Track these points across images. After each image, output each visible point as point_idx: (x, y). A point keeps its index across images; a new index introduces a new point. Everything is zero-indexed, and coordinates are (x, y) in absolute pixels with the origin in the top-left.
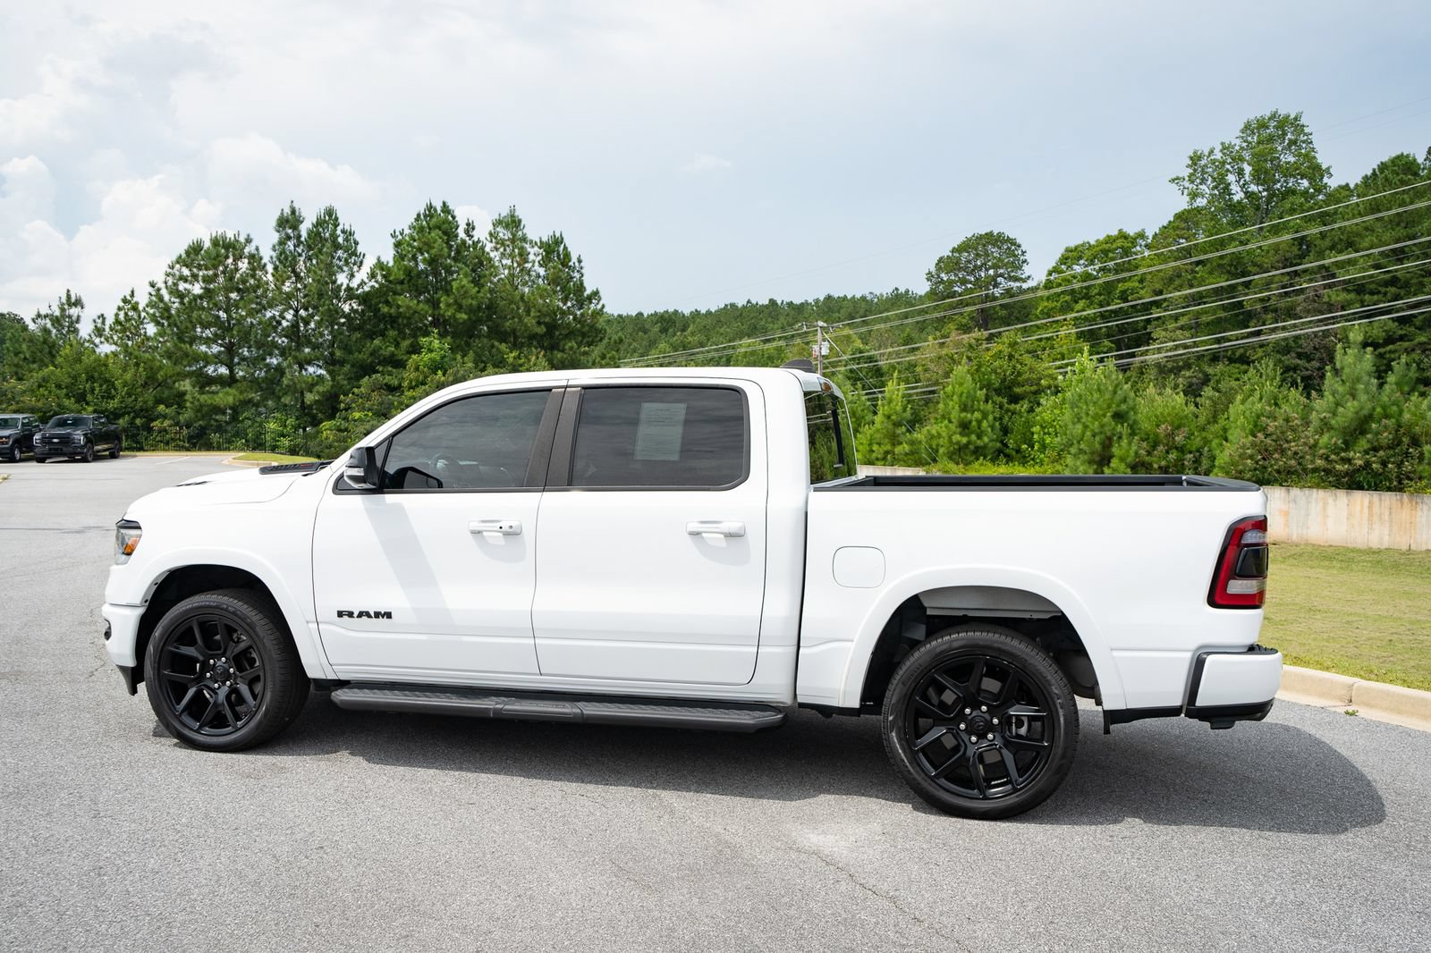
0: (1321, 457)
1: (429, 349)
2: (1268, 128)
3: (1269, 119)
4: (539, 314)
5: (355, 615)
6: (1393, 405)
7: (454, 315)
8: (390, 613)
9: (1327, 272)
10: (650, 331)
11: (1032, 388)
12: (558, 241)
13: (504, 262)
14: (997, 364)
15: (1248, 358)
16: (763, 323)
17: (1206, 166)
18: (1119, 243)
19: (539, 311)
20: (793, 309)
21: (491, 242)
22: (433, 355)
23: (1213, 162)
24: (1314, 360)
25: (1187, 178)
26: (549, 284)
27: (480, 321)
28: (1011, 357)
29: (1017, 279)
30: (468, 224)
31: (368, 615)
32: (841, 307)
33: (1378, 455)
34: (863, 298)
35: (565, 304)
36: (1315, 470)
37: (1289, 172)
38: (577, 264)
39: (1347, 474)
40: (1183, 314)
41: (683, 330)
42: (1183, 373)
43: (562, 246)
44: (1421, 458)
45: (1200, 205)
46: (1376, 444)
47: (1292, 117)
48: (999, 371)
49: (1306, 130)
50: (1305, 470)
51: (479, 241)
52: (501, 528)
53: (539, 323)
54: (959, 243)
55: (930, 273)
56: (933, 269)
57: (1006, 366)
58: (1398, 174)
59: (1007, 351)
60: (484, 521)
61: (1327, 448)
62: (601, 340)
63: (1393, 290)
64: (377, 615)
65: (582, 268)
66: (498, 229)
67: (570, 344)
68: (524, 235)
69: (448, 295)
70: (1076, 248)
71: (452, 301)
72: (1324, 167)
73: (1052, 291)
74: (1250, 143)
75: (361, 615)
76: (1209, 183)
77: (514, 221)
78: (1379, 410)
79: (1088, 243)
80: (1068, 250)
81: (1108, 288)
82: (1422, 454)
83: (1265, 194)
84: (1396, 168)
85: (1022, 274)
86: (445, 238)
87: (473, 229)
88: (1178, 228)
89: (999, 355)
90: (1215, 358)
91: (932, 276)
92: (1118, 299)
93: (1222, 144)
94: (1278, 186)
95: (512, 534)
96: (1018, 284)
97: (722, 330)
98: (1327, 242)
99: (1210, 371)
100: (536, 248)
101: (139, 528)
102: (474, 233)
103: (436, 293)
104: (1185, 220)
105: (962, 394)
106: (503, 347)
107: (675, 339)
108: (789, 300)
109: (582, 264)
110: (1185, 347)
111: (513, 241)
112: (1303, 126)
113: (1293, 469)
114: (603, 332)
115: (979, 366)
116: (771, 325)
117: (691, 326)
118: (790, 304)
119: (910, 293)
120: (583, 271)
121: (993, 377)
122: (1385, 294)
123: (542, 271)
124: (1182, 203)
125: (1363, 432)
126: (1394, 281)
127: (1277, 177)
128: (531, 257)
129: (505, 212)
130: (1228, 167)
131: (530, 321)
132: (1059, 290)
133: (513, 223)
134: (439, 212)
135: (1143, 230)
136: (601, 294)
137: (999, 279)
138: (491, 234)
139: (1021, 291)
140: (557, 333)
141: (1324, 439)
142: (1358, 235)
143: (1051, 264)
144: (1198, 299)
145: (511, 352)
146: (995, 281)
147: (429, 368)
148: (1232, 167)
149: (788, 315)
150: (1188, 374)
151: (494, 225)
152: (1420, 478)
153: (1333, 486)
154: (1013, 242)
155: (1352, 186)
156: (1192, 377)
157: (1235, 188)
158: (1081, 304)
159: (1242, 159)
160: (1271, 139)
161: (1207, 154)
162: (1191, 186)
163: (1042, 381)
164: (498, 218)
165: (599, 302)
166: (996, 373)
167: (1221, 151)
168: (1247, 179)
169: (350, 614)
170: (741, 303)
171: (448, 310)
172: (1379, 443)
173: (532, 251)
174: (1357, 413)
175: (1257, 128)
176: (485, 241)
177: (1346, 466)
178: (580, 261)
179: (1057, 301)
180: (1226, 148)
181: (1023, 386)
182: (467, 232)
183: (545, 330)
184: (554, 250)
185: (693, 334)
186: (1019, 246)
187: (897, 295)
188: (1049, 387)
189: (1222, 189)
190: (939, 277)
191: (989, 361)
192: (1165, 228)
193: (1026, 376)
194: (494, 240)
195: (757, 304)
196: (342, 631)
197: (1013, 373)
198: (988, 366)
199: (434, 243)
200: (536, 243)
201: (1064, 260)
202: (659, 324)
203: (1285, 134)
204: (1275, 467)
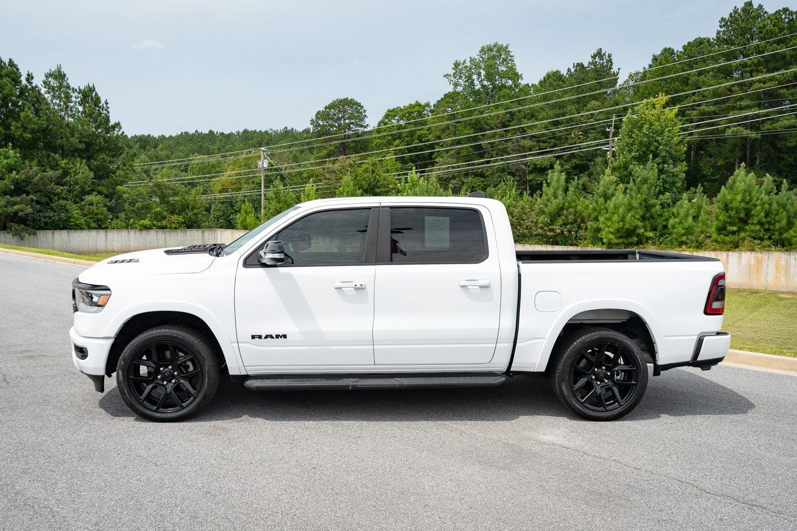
0: (540, 228)
1: (5, 156)
2: (493, 51)
3: (494, 46)
4: (80, 136)
5: (263, 337)
6: (573, 202)
7: (22, 134)
8: (286, 335)
9: (523, 131)
10: (134, 147)
11: (385, 189)
12: (92, 90)
13: (54, 101)
14: (365, 175)
15: (484, 174)
16: (206, 144)
17: (462, 69)
18: (417, 108)
19: (80, 134)
20: (224, 137)
21: (45, 87)
22: (9, 161)
23: (466, 67)
24: (516, 176)
25: (452, 75)
26: (86, 117)
27: (39, 138)
28: (373, 172)
29: (362, 126)
30: (28, 75)
31: (271, 337)
32: (253, 137)
33: (567, 227)
34: (266, 132)
35: (97, 130)
36: (536, 235)
37: (503, 75)
38: (105, 105)
39: (551, 237)
40: (450, 150)
41: (155, 148)
42: (452, 181)
43: (94, 93)
44: (586, 228)
45: (459, 90)
46: (565, 221)
47: (504, 46)
48: (367, 179)
49: (511, 54)
50: (531, 235)
51: (36, 86)
52: (356, 285)
53: (80, 142)
54: (329, 103)
55: (312, 120)
56: (314, 118)
57: (370, 177)
58: (556, 81)
59: (371, 168)
60: (342, 282)
61: (542, 223)
62: (121, 154)
63: (553, 141)
64: (277, 336)
65: (108, 108)
66: (50, 80)
67: (102, 156)
68: (68, 84)
69: (17, 121)
70: (394, 110)
71: (20, 125)
72: (520, 74)
73: (381, 135)
74: (484, 58)
75: (266, 337)
76: (463, 78)
77: (60, 75)
78: (567, 204)
79: (400, 107)
80: (389, 111)
81: (412, 133)
82: (586, 227)
83: (491, 86)
84: (555, 78)
85: (364, 123)
86: (13, 83)
87: (32, 78)
88: (447, 102)
89: (366, 170)
90: (466, 175)
91: (314, 122)
92: (417, 139)
93: (470, 58)
94: (497, 83)
95: (360, 289)
96: (362, 129)
97: (180, 148)
98: (522, 114)
99: (465, 180)
100: (76, 93)
101: (109, 289)
102: (33, 81)
103: (7, 119)
104: (450, 98)
105: (348, 192)
106: (57, 156)
107: (151, 152)
108: (221, 132)
109: (108, 105)
110: (453, 167)
111: (60, 87)
112: (509, 51)
113: (525, 235)
114: (122, 149)
115: (356, 176)
116: (211, 146)
117: (160, 145)
118: (222, 134)
119: (294, 130)
120: (109, 110)
121: (364, 183)
122: (550, 143)
123: (81, 109)
124: (450, 89)
125: (559, 216)
126: (554, 136)
127: (497, 78)
128: (73, 99)
129: (54, 68)
130: (473, 71)
131: (74, 140)
132: (385, 134)
133: (59, 76)
134: (7, 65)
135: (429, 102)
136: (122, 125)
137: (351, 125)
138: (45, 83)
139: (365, 133)
140: (92, 148)
141: (541, 219)
142: (538, 111)
143: (380, 119)
144: (458, 142)
145: (63, 160)
146: (349, 126)
147: (6, 169)
148: (475, 71)
149: (221, 140)
150: (454, 182)
151: (46, 76)
152: (585, 239)
153: (545, 243)
154: (359, 105)
155: (530, 85)
156: (456, 184)
157: (476, 82)
158: (397, 142)
159: (480, 68)
160: (494, 57)
161: (462, 63)
162: (454, 80)
163: (390, 186)
164: (49, 72)
165: (120, 129)
166: (365, 180)
167: (470, 62)
168: (483, 78)
169: (260, 337)
170: (192, 131)
171: (17, 131)
172: (567, 221)
173: (74, 95)
174: (557, 205)
175: (487, 51)
176: (40, 87)
177: (552, 233)
178: (107, 103)
179: (384, 139)
180: (472, 60)
181: (380, 188)
182: (28, 80)
183: (84, 146)
184: (89, 95)
185: (161, 150)
186: (363, 107)
187: (286, 131)
188: (394, 189)
189: (470, 82)
190: (317, 122)
191: (361, 174)
192: (439, 101)
193: (381, 182)
194: (47, 87)
195: (202, 133)
196: (254, 347)
197: (375, 180)
198: (361, 176)
199: (6, 86)
200: (76, 90)
201: (387, 116)
202: (139, 143)
203: (501, 55)
204: (517, 233)
